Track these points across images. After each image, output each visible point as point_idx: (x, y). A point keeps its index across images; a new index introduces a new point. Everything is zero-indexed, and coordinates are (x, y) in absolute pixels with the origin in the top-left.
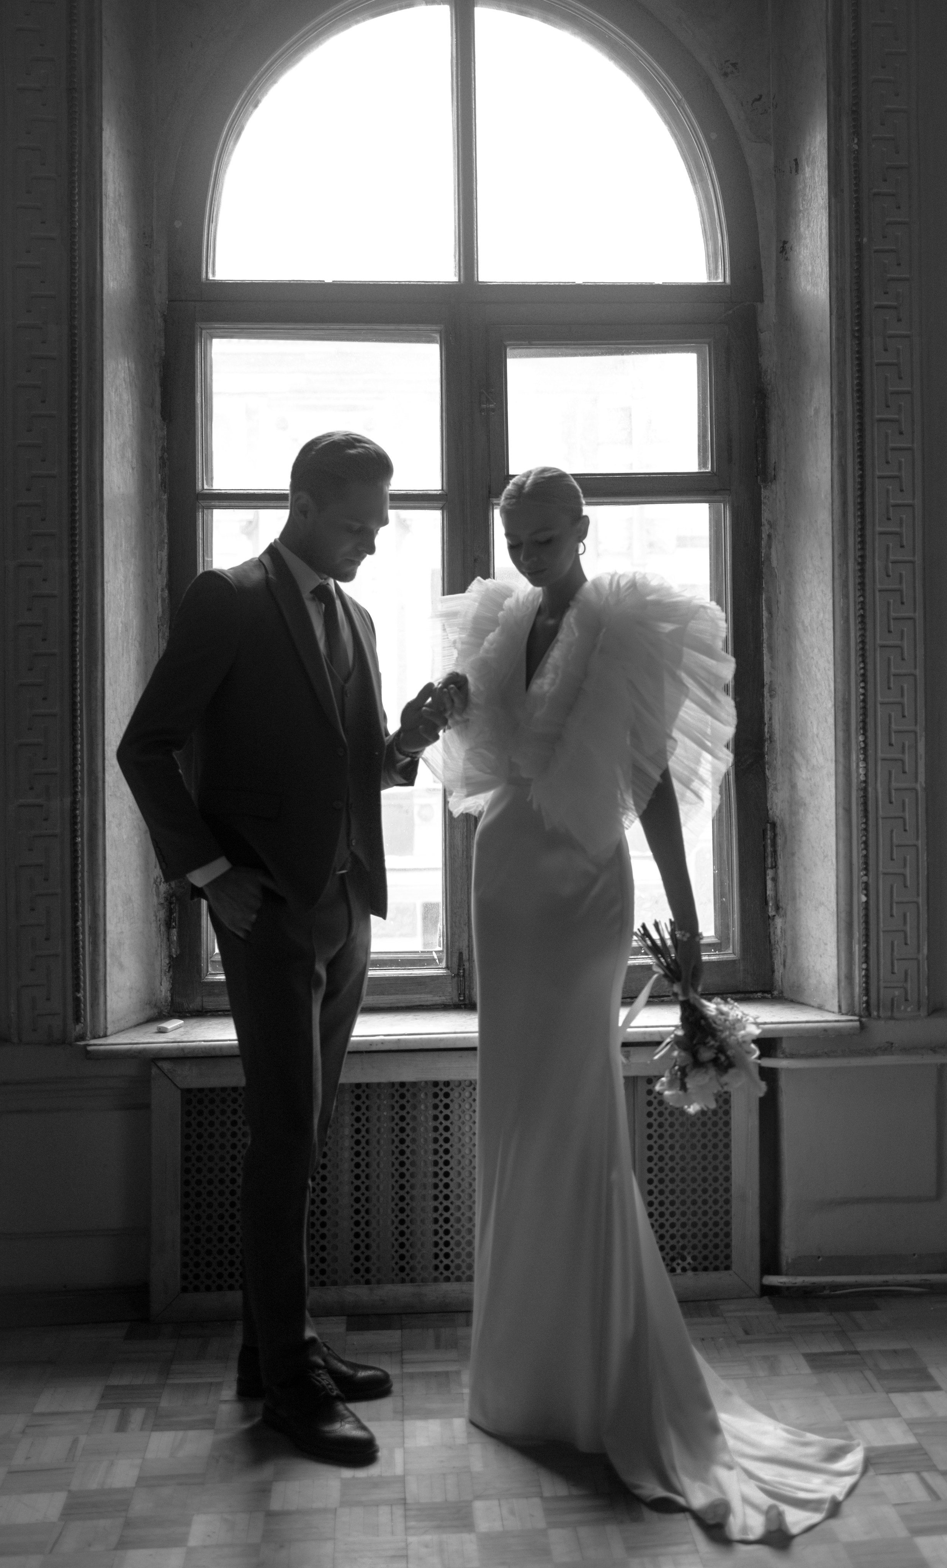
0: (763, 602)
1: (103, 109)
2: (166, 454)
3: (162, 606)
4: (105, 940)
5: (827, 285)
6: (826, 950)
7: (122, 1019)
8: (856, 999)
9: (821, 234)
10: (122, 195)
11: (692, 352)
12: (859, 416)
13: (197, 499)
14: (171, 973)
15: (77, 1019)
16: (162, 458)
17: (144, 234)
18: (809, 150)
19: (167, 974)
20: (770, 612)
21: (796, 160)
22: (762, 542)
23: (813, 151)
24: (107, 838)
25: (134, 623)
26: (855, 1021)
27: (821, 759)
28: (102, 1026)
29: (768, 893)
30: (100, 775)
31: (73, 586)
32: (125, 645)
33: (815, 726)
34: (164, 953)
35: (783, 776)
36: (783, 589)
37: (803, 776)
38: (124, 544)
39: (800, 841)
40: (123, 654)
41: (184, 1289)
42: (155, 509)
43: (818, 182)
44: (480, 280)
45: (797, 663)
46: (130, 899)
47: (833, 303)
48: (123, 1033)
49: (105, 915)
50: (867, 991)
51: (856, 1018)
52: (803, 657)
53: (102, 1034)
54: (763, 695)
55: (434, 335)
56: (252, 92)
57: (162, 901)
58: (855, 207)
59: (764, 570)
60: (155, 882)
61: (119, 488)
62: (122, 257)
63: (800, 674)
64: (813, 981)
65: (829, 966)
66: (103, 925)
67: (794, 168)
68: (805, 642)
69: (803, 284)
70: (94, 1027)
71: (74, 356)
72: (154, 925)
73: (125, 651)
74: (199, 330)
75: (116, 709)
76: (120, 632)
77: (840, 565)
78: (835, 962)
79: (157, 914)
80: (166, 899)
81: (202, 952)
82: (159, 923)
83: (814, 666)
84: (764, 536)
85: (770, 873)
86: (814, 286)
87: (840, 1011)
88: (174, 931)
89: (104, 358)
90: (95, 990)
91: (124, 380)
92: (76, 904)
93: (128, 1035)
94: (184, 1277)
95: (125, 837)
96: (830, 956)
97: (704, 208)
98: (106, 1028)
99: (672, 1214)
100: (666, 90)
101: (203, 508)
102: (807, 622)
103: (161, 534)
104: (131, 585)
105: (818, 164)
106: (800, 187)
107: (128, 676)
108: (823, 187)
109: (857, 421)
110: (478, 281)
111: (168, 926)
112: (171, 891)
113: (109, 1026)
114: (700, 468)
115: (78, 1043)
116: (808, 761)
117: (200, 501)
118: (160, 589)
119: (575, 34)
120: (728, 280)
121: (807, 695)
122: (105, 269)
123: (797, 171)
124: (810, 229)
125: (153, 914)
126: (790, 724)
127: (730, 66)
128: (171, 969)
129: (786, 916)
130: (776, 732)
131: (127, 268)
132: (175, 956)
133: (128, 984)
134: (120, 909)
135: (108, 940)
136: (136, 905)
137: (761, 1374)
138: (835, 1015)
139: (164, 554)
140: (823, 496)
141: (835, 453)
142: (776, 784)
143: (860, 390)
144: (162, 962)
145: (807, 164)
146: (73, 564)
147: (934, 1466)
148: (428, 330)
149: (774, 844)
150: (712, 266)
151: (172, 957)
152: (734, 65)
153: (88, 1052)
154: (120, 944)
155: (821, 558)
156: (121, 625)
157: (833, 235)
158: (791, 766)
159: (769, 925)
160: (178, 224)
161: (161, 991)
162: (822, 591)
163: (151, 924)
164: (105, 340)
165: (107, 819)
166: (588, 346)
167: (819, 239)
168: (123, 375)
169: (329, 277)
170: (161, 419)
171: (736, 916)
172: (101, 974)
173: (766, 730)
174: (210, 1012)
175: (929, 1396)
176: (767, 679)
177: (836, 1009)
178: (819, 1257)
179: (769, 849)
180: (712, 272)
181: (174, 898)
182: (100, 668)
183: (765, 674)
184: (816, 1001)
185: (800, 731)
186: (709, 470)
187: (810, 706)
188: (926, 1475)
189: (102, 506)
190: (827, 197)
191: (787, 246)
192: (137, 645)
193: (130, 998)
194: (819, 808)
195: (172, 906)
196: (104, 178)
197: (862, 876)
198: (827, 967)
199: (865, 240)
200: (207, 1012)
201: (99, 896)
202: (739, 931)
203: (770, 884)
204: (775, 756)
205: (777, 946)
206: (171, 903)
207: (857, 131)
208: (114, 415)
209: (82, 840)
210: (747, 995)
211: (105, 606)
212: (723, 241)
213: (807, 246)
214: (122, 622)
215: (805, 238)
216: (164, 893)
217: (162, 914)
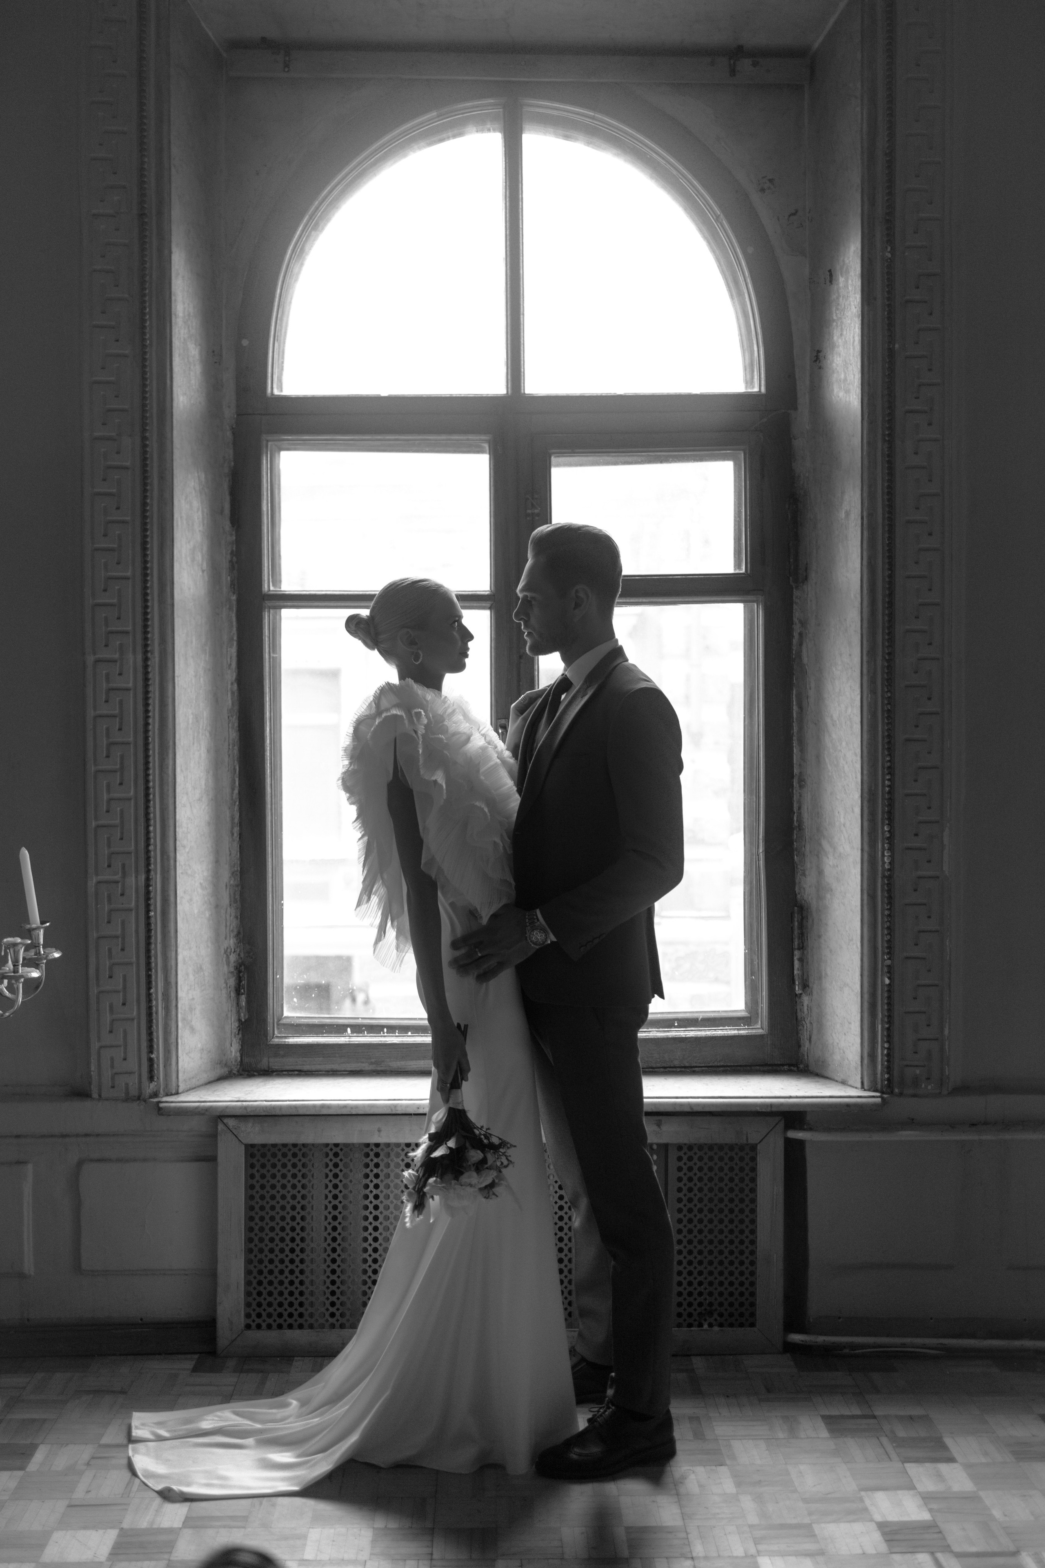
0: (794, 696)
1: (173, 234)
2: (234, 558)
3: (232, 699)
4: (177, 1006)
5: (859, 391)
6: (850, 1028)
7: (193, 1078)
8: (879, 1076)
9: (854, 341)
10: (192, 314)
11: (728, 459)
12: (888, 517)
13: (264, 599)
14: (240, 1036)
15: (151, 1078)
16: (231, 561)
17: (213, 352)
18: (843, 261)
19: (237, 1036)
20: (801, 707)
21: (830, 271)
22: (794, 640)
23: (847, 261)
24: (178, 913)
25: (205, 715)
26: (877, 1097)
27: (847, 848)
28: (174, 1085)
29: (795, 972)
30: (172, 855)
31: (146, 680)
32: (196, 734)
33: (842, 816)
34: (234, 1017)
35: (811, 862)
36: (813, 685)
37: (830, 863)
38: (194, 641)
39: (826, 924)
40: (193, 743)
41: (248, 1327)
42: (224, 609)
43: (852, 290)
44: (527, 392)
45: (825, 755)
46: (201, 968)
47: (865, 408)
48: (194, 1090)
49: (177, 983)
50: (889, 1069)
51: (878, 1094)
52: (831, 750)
53: (174, 1092)
54: (792, 786)
55: (483, 445)
56: (314, 217)
57: (232, 969)
58: (887, 314)
59: (795, 667)
60: (226, 952)
61: (189, 589)
62: (192, 373)
63: (829, 766)
64: (837, 1057)
65: (853, 1044)
66: (175, 992)
67: (829, 279)
68: (834, 736)
69: (835, 391)
70: (166, 1086)
71: (145, 465)
72: (224, 992)
73: (195, 740)
74: (264, 443)
75: (187, 794)
76: (191, 721)
77: (868, 662)
78: (858, 1040)
79: (228, 981)
80: (236, 968)
81: (269, 1017)
82: (229, 990)
83: (842, 759)
84: (796, 635)
85: (797, 954)
86: (846, 393)
87: (863, 1087)
88: (243, 998)
89: (174, 468)
90: (167, 1051)
91: (194, 489)
92: (150, 973)
93: (198, 1092)
94: (248, 1316)
95: (196, 911)
96: (854, 1034)
97: (742, 321)
98: (178, 1086)
99: (700, 1273)
100: (705, 207)
101: (270, 608)
102: (835, 717)
103: (231, 632)
104: (202, 679)
105: (852, 273)
106: (834, 297)
107: (199, 763)
108: (856, 295)
109: (887, 522)
110: (524, 393)
111: (238, 992)
112: (240, 961)
113: (180, 1084)
114: (735, 570)
115: (151, 1100)
116: (835, 849)
117: (266, 602)
118: (229, 683)
119: (617, 155)
120: (763, 390)
121: (834, 786)
122: (175, 384)
123: (831, 282)
124: (843, 338)
125: (223, 981)
126: (818, 813)
127: (767, 182)
128: (240, 1032)
129: (812, 994)
130: (805, 820)
131: (197, 384)
132: (243, 1020)
133: (199, 1045)
134: (191, 977)
135: (179, 1006)
136: (206, 974)
137: (781, 1435)
138: (857, 1090)
139: (233, 651)
140: (852, 595)
141: (865, 553)
142: (804, 870)
143: (890, 492)
144: (232, 1025)
145: (841, 274)
146: (146, 659)
147: (949, 1546)
148: (477, 440)
149: (801, 926)
150: (748, 377)
151: (241, 1020)
152: (771, 181)
153: (160, 1109)
154: (191, 1009)
155: (850, 655)
156: (192, 716)
157: (866, 342)
158: (818, 853)
159: (796, 1002)
160: (245, 343)
161: (231, 1052)
162: (851, 687)
163: (221, 990)
164: (175, 451)
165: (178, 895)
166: (629, 454)
167: (851, 347)
168: (193, 484)
169: (384, 390)
170: (230, 525)
171: (764, 993)
172: (173, 1036)
173: (795, 819)
174: (276, 1071)
175: (943, 1467)
176: (796, 771)
177: (859, 1085)
178: (840, 1318)
179: (796, 932)
180: (749, 382)
181: (243, 967)
182: (171, 756)
183: (795, 765)
184: (840, 1076)
185: (827, 820)
186: (743, 571)
187: (838, 797)
188: (939, 1555)
189: (173, 605)
190: (860, 306)
191: (821, 354)
192: (208, 735)
193: (201, 1058)
194: (845, 894)
195: (241, 975)
196: (173, 298)
197: (886, 960)
198: (850, 1045)
199: (897, 346)
200: (273, 1072)
201: (171, 966)
202: (767, 1008)
203: (797, 964)
204: (803, 843)
205: (804, 1022)
206: (240, 972)
207: (890, 239)
208: (185, 522)
209: (156, 914)
210: (775, 1068)
211: (176, 698)
212: (758, 352)
213: (840, 354)
214: (192, 713)
215: (838, 346)
216: (234, 962)
217: (232, 982)
